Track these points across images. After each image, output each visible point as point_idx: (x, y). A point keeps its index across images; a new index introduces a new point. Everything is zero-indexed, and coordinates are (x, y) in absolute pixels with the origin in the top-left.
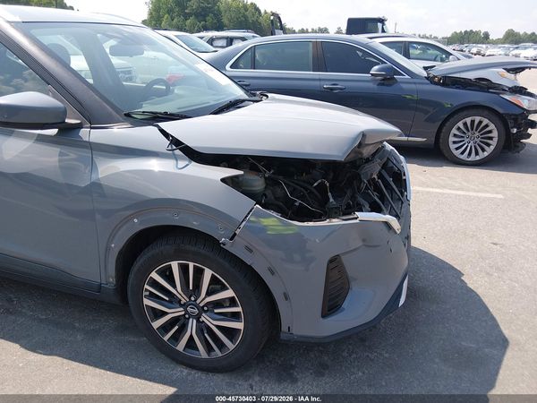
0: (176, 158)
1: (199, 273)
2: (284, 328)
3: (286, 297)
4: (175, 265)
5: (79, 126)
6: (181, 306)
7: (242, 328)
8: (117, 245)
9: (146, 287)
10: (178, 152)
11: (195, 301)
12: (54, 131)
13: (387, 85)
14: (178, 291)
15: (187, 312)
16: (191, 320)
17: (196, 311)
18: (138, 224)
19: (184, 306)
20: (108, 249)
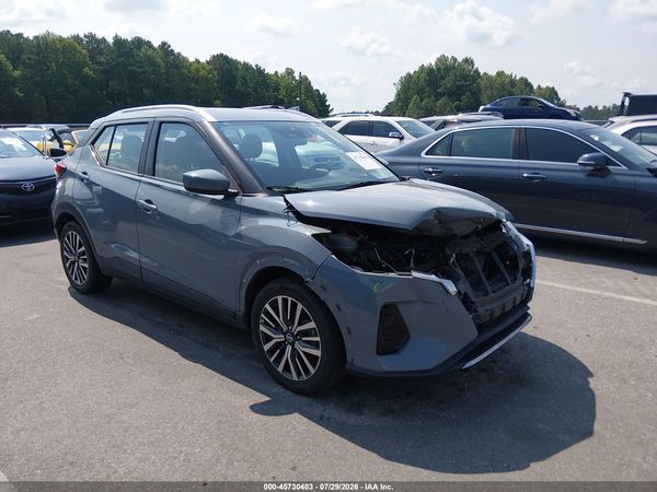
0: (288, 218)
1: (294, 306)
2: (349, 359)
3: (349, 332)
4: (280, 299)
5: (236, 194)
6: (283, 333)
7: (320, 355)
8: (246, 281)
9: (262, 315)
10: (291, 214)
11: (291, 329)
12: (221, 197)
13: (599, 176)
14: (281, 320)
15: (286, 339)
16: (288, 346)
17: (292, 339)
18: (260, 264)
19: (285, 333)
20: (241, 283)
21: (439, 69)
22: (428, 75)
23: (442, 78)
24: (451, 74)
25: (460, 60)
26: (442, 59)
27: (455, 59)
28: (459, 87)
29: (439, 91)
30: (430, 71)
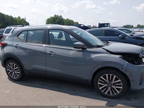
1: (112, 77)
2: (131, 88)
3: (133, 81)
4: (107, 75)
7: (122, 88)
8: (94, 71)
9: (99, 80)
10: (108, 52)
11: (111, 82)
13: (123, 39)
14: (107, 81)
15: (108, 85)
16: (109, 87)
17: (111, 85)
18: (100, 66)
19: (108, 84)
21: (55, 18)
22: (53, 19)
23: (56, 20)
24: (58, 19)
25: (59, 16)
26: (55, 15)
27: (58, 16)
28: (60, 22)
29: (56, 22)
30: (53, 18)
